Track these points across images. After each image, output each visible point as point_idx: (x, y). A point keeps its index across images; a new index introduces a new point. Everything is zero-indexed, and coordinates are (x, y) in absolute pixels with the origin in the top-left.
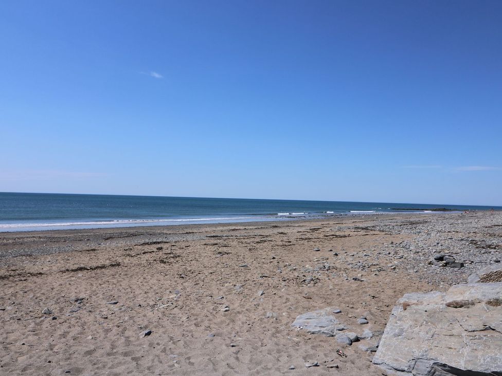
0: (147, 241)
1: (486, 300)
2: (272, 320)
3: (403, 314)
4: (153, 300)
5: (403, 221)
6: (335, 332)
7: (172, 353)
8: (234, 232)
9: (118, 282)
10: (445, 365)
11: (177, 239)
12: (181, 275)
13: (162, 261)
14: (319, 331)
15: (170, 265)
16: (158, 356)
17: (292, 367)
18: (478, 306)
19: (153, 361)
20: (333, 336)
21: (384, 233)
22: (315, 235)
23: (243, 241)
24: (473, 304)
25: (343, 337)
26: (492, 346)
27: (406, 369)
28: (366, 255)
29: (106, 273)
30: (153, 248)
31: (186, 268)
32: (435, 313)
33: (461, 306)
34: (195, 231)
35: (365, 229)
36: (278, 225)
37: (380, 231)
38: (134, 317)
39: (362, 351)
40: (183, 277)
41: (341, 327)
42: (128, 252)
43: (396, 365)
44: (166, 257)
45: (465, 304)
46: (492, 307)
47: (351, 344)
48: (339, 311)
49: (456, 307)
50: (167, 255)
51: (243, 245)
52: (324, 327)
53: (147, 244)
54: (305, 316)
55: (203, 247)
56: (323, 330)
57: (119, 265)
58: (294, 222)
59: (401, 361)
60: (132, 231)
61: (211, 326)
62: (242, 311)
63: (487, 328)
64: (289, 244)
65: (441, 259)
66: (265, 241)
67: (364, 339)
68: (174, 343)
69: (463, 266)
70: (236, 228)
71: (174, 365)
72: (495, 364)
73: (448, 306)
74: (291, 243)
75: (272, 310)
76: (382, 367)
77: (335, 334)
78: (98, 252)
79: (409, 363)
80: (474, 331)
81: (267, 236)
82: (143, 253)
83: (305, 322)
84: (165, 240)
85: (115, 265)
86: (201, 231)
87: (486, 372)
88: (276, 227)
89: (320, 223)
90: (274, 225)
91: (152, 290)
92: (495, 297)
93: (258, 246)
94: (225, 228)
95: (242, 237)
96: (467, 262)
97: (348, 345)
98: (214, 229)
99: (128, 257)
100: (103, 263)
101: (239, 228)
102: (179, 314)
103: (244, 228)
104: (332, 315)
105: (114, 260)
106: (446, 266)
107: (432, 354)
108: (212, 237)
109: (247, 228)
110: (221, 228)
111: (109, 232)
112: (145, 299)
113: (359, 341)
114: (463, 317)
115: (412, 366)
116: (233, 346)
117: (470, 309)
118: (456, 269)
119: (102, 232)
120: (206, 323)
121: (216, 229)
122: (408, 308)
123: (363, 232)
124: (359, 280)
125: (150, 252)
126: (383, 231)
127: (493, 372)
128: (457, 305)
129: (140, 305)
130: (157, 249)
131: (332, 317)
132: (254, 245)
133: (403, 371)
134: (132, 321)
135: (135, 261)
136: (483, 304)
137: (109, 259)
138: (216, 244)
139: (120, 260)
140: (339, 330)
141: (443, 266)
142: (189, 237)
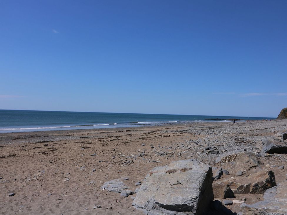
0: (41, 140)
1: (180, 169)
2: (91, 185)
3: (149, 178)
4: (25, 176)
5: (207, 127)
6: (121, 190)
7: (22, 205)
8: (101, 134)
9: (9, 166)
10: (159, 203)
11: (61, 139)
12: (51, 161)
13: (44, 153)
14: (113, 190)
15: (48, 155)
16: (12, 207)
17: (86, 209)
18: (178, 172)
19: (8, 209)
20: (120, 192)
21: (191, 134)
22: (149, 136)
23: (102, 140)
24: (176, 171)
25: (124, 193)
26: (178, 192)
27: (144, 207)
28: (170, 148)
29: (4, 161)
30: (42, 145)
31: (57, 157)
32: (161, 176)
33: (171, 173)
34: (75, 134)
35: (181, 132)
36: (131, 129)
37: (189, 133)
38: (9, 186)
39: (131, 200)
40: (52, 163)
41: (125, 187)
42: (24, 148)
43: (140, 206)
44: (47, 150)
45: (173, 171)
46: (182, 172)
47: (127, 196)
48: (127, 178)
49: (169, 173)
50: (49, 149)
51: (101, 142)
52: (116, 188)
53: (40, 142)
54: (109, 182)
55: (74, 144)
56: (115, 189)
57: (14, 156)
58: (142, 128)
59: (143, 203)
60: (33, 134)
61: (53, 190)
62: (76, 181)
63: (178, 183)
64: (130, 141)
65: (208, 149)
66: (116, 140)
67: (135, 193)
68: (25, 200)
69: (219, 153)
70: (103, 132)
71: (19, 211)
72: (176, 200)
73: (167, 173)
74: (131, 141)
75: (94, 180)
76: (134, 207)
77: (121, 191)
78: (4, 148)
79: (145, 204)
80: (173, 185)
81: (119, 137)
82: (34, 148)
83: (107, 186)
84: (52, 140)
85: (12, 156)
86: (79, 134)
87: (173, 205)
88: (129, 131)
89: (157, 128)
90: (128, 130)
91: (28, 170)
92: (184, 167)
93: (109, 143)
94: (96, 132)
95: (103, 138)
96: (223, 150)
97: (125, 197)
98: (88, 132)
99: (23, 151)
100: (5, 155)
101: (105, 131)
102: (37, 183)
103: (108, 131)
104: (123, 181)
105: (12, 153)
106: (210, 153)
107: (155, 199)
108: (84, 137)
109: (109, 131)
110: (93, 132)
111: (18, 135)
112: (21, 176)
113: (132, 194)
114: (171, 178)
115: (146, 205)
116: (59, 200)
117: (175, 174)
118: (214, 155)
119: (13, 135)
120: (51, 188)
121: (89, 132)
122: (152, 175)
123: (179, 134)
124: (156, 162)
125: (39, 148)
126: (191, 133)
127: (175, 205)
128: (170, 172)
129: (16, 180)
130: (44, 145)
131: (122, 182)
132: (108, 142)
133: (143, 208)
134: (6, 189)
135: (26, 153)
136: (179, 171)
137: (10, 152)
138: (84, 142)
139: (16, 153)
140: (123, 189)
141: (208, 153)
142: (69, 138)
